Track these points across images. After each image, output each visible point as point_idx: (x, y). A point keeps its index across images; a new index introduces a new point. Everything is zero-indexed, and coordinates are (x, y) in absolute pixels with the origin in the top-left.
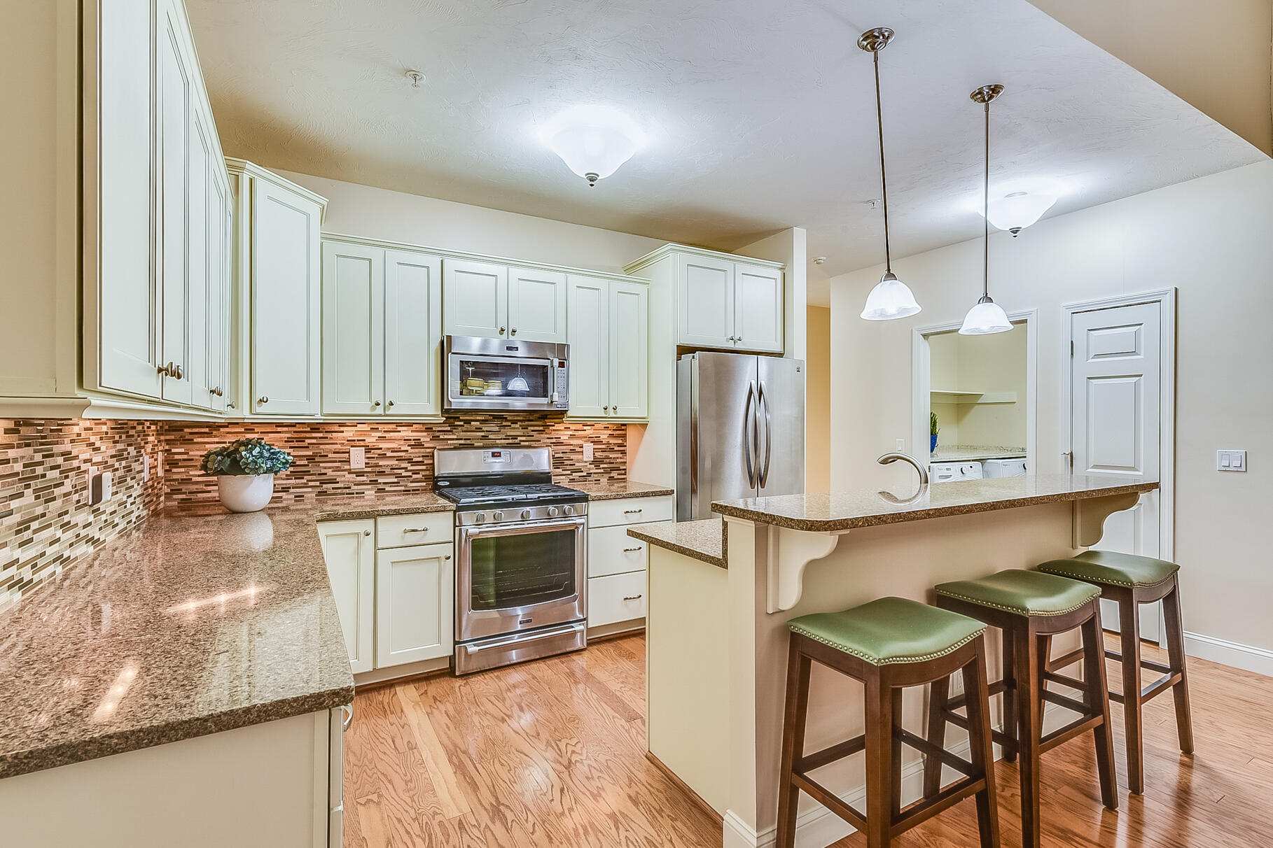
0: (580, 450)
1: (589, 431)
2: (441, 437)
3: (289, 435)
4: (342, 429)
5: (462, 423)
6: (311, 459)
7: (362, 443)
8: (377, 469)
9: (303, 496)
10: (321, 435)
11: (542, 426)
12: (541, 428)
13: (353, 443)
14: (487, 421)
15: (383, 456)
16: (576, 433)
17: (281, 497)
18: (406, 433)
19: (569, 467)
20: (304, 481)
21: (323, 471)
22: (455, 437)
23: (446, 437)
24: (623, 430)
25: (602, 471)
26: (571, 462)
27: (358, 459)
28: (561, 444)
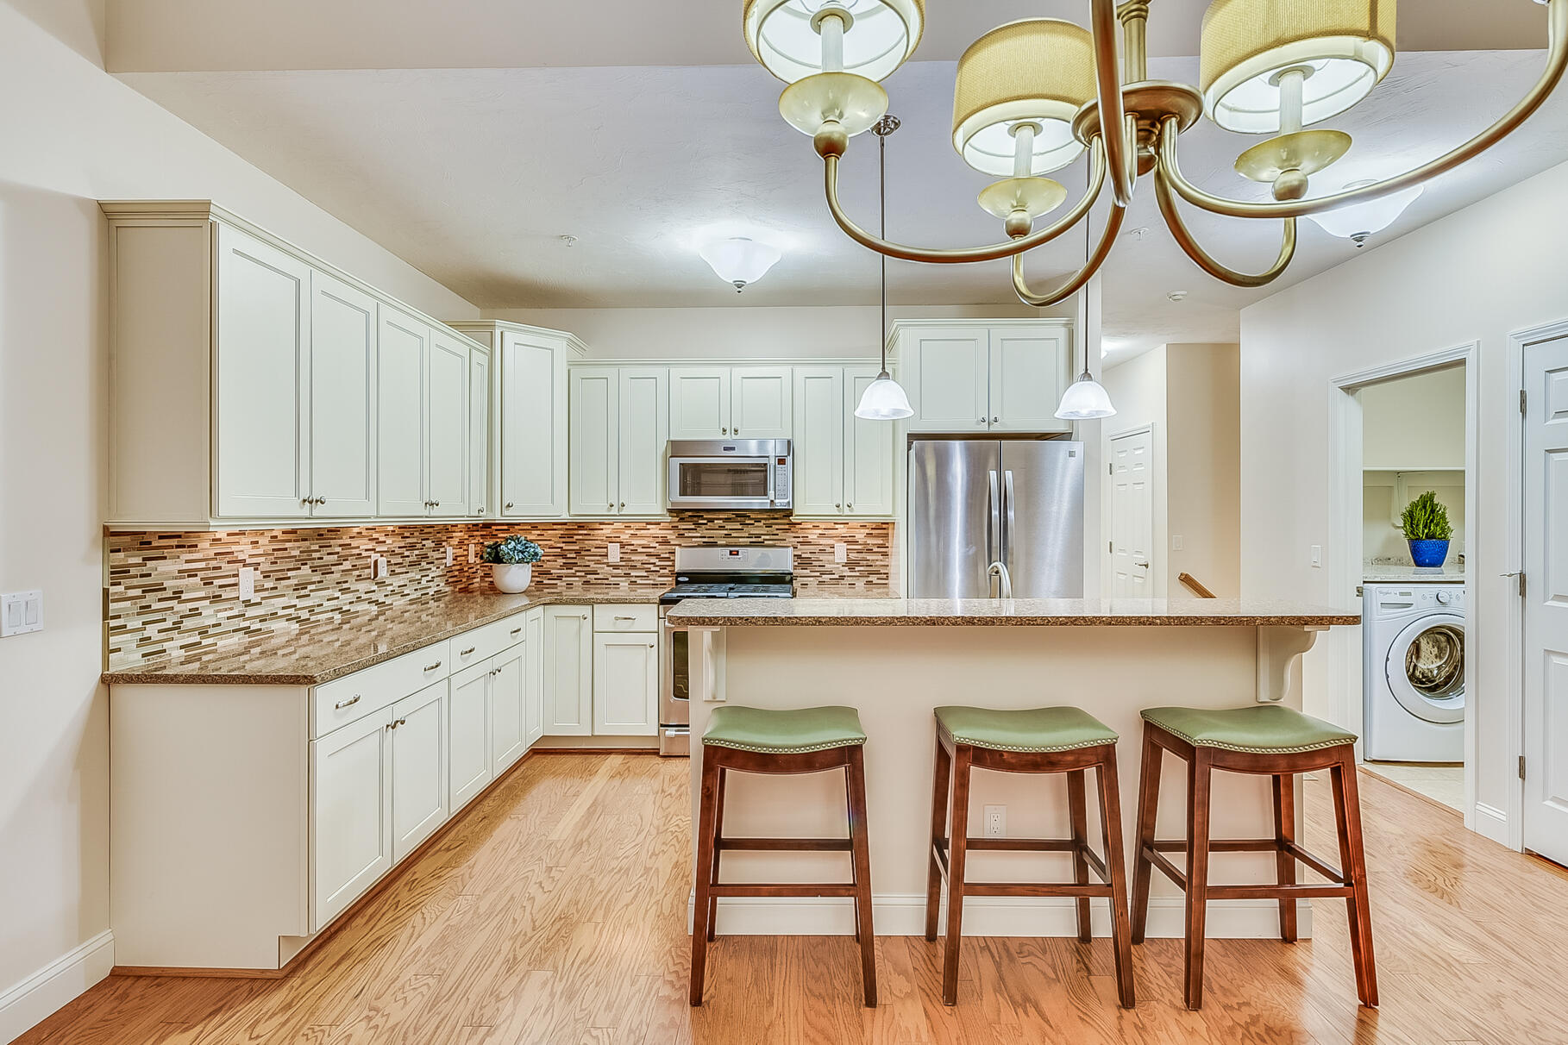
0: (832, 550)
1: (842, 530)
2: (686, 535)
3: (562, 532)
4: (602, 527)
5: (705, 522)
6: (577, 552)
7: (618, 540)
8: (630, 563)
9: (572, 584)
10: (585, 532)
11: (788, 524)
12: (787, 527)
13: (610, 540)
14: (730, 519)
15: (634, 552)
16: (826, 532)
17: (556, 584)
18: (654, 530)
19: (817, 569)
20: (573, 571)
21: (587, 563)
22: (699, 535)
23: (690, 535)
24: (884, 529)
25: (858, 574)
26: (821, 563)
27: (614, 553)
28: (809, 543)
